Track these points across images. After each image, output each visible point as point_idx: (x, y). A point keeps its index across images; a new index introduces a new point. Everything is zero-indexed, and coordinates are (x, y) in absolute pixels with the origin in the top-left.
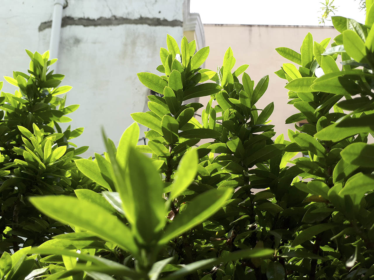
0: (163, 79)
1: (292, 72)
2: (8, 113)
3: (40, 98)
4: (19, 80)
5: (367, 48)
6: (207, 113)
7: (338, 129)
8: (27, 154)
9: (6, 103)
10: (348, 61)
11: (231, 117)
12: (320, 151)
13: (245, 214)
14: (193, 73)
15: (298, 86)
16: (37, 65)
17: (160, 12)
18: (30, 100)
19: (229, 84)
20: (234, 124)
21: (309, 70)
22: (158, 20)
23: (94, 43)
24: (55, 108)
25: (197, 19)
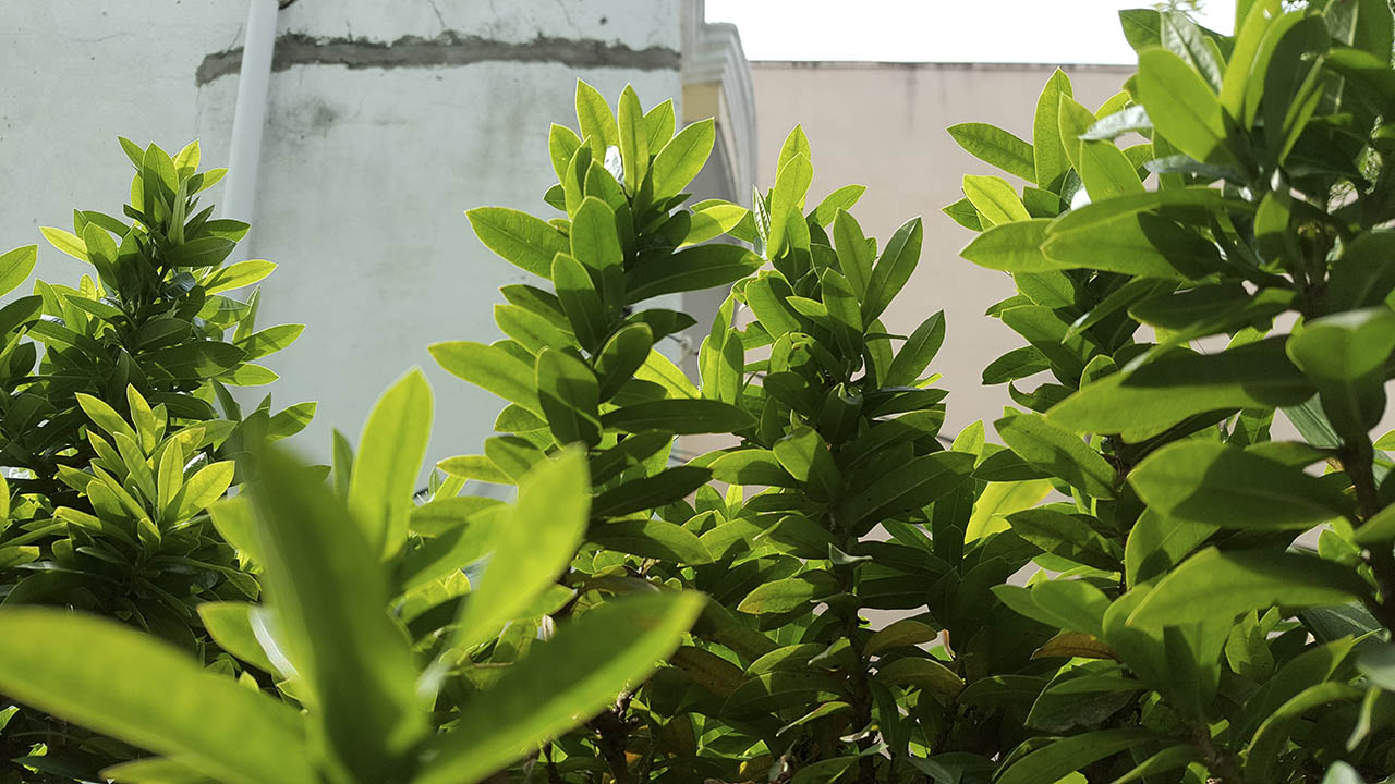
0: (559, 231)
1: (997, 205)
2: (51, 351)
3: (164, 300)
4: (90, 239)
5: (1225, 113)
6: (716, 349)
7: (1130, 393)
8: (98, 490)
9: (45, 317)
10: (1173, 160)
11: (796, 363)
12: (1095, 477)
13: (837, 696)
14: (661, 209)
15: (1007, 251)
16: (154, 189)
17: (603, 21)
18: (129, 307)
19: (796, 250)
20: (807, 385)
21: (1058, 197)
22: (599, 45)
23: (385, 123)
24: (221, 335)
25: (729, 42)
